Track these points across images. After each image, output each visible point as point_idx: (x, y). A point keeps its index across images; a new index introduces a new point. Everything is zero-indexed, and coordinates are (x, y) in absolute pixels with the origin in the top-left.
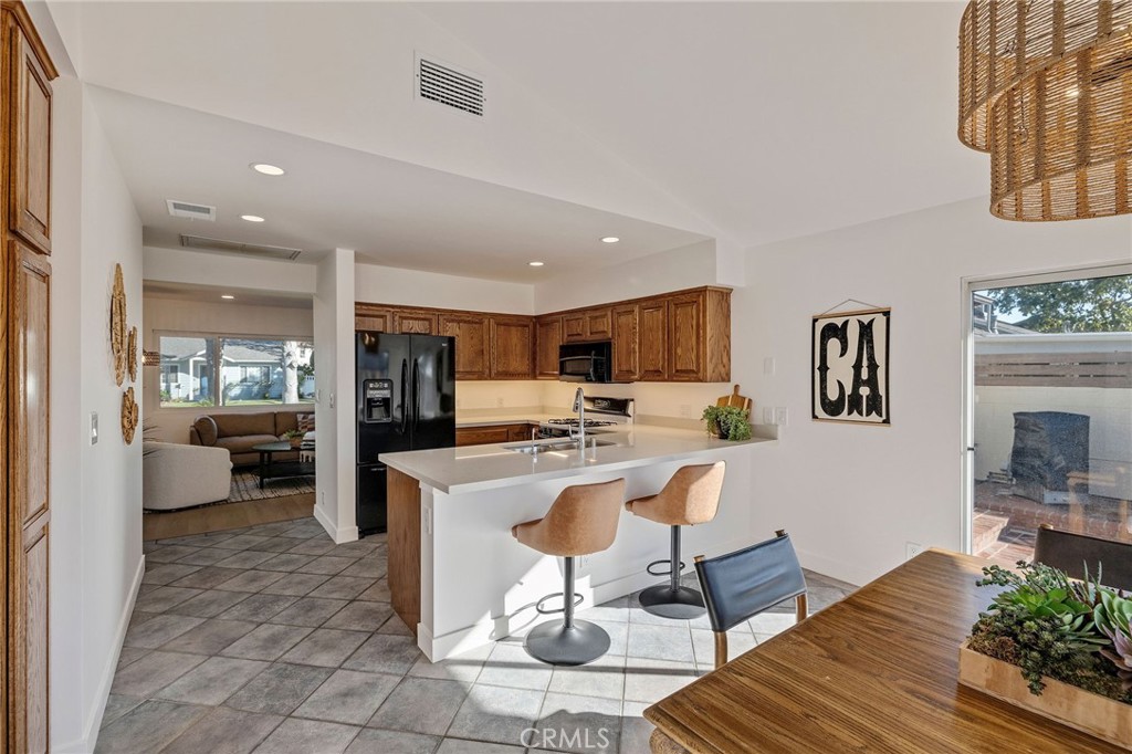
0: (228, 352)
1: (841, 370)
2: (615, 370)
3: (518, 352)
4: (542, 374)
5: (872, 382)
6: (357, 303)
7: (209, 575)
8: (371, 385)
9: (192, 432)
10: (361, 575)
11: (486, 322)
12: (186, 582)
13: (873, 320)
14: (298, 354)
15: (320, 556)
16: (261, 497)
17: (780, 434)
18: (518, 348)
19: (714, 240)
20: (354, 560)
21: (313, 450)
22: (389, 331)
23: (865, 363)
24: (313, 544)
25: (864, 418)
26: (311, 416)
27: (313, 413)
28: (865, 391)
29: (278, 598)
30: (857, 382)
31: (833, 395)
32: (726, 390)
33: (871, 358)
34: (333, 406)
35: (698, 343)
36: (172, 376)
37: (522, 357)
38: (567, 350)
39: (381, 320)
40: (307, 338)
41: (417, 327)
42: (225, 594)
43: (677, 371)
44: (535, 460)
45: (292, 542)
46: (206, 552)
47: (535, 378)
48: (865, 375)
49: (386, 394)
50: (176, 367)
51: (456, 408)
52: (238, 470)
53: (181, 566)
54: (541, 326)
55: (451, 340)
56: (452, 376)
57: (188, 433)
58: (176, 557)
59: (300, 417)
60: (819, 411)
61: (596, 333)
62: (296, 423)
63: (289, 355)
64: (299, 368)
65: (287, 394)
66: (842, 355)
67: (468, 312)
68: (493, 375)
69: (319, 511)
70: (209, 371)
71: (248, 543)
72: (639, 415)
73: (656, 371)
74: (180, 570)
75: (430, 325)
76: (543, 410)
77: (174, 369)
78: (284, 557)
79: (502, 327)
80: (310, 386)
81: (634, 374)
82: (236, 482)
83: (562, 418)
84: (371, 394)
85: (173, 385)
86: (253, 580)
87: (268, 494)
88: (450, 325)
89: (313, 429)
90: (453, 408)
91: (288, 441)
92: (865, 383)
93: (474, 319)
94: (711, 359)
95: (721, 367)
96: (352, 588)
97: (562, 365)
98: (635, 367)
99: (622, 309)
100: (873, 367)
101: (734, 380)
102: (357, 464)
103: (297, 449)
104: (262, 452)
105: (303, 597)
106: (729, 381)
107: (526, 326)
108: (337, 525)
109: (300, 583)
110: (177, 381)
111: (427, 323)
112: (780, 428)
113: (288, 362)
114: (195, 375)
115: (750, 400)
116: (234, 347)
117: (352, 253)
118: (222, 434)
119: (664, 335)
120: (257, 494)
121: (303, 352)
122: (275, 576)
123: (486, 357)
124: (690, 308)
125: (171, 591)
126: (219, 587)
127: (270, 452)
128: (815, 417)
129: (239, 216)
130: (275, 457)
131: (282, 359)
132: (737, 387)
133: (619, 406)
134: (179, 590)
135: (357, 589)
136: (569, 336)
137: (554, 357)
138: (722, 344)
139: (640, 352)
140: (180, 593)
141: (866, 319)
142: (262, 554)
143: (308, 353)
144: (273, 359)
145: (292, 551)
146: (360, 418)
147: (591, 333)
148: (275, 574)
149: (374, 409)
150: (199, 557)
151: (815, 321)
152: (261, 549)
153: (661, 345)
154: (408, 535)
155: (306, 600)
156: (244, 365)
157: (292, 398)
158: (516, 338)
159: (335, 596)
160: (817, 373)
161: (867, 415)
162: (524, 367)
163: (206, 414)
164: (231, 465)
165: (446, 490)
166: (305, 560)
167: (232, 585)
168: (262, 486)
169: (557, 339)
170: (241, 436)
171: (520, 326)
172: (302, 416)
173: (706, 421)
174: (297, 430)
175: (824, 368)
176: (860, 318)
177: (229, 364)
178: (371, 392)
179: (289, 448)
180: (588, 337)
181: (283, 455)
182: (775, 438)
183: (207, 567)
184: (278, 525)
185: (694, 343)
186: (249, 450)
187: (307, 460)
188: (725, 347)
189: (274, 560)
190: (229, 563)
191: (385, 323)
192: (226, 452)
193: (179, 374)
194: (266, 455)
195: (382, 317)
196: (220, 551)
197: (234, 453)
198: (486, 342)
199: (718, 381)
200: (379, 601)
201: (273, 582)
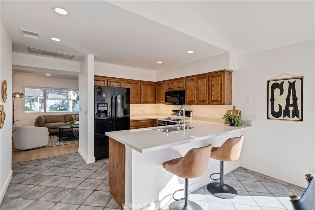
0: (50, 95)
1: (280, 100)
2: (187, 101)
3: (150, 94)
4: (158, 102)
5: (295, 105)
6: (95, 76)
7: (38, 178)
8: (100, 105)
9: (35, 121)
10: (97, 178)
11: (139, 83)
12: (28, 182)
13: (295, 81)
14: (72, 96)
15: (81, 169)
16: (59, 144)
17: (253, 124)
18: (150, 93)
19: (229, 52)
20: (94, 171)
21: (78, 128)
22: (106, 86)
23: (291, 97)
24: (78, 164)
25: (291, 119)
26: (77, 116)
27: (78, 115)
28: (291, 108)
29: (64, 189)
30: (288, 104)
31: (277, 109)
32: (230, 108)
33: (294, 96)
34: (86, 113)
35: (221, 91)
36: (32, 103)
37: (151, 96)
38: (168, 94)
39: (103, 82)
40: (76, 90)
41: (116, 85)
42: (43, 188)
43: (212, 101)
44: (168, 135)
45: (70, 163)
46: (37, 168)
47: (155, 103)
48: (291, 102)
49: (106, 108)
50: (34, 100)
51: (130, 113)
52: (51, 134)
53: (27, 174)
54: (158, 85)
55: (128, 90)
56: (128, 102)
57: (34, 121)
58: (25, 170)
59: (73, 116)
60: (270, 116)
61: (180, 87)
62: (72, 118)
63: (70, 96)
64: (73, 101)
65: (69, 109)
66: (280, 95)
67: (133, 80)
68: (142, 102)
69: (80, 151)
70: (44, 101)
71: (54, 163)
72: (194, 116)
73: (203, 101)
74: (26, 176)
75: (120, 84)
76: (158, 114)
77: (33, 101)
78: (67, 170)
79: (145, 86)
80: (77, 106)
81: (194, 102)
82: (51, 139)
83: (166, 117)
84: (100, 108)
85: (32, 106)
86: (55, 181)
87: (62, 143)
88: (127, 84)
89: (78, 120)
90: (129, 113)
91: (69, 125)
92: (291, 105)
93: (135, 82)
94: (226, 96)
95: (229, 99)
96: (94, 184)
97: (166, 99)
98: (195, 100)
99: (190, 79)
100: (295, 99)
101: (233, 104)
102: (95, 134)
103: (73, 128)
104: (60, 129)
105: (75, 189)
106: (231, 104)
107: (153, 85)
108: (87, 157)
109: (73, 182)
110: (34, 104)
111: (119, 83)
112: (253, 122)
113: (69, 98)
114: (40, 103)
115: (240, 112)
116: (52, 94)
117: (93, 56)
118: (46, 122)
119: (207, 88)
120: (58, 143)
121: (74, 96)
122: (64, 179)
123: (139, 96)
124: (217, 78)
125: (22, 186)
126: (41, 184)
127: (63, 129)
128: (268, 118)
129: (50, 38)
130: (64, 130)
131: (68, 98)
132: (234, 107)
133: (188, 114)
134: (25, 186)
135: (96, 184)
136: (168, 89)
137: (163, 96)
138: (229, 91)
139: (197, 94)
140: (25, 187)
141: (292, 81)
142: (59, 168)
143: (76, 96)
144: (65, 98)
145: (70, 167)
146: (96, 117)
147: (177, 88)
148: (63, 178)
149: (101, 114)
150: (34, 170)
151: (269, 82)
152: (58, 166)
153: (205, 92)
154: (119, 166)
155: (76, 190)
156: (55, 99)
157: (70, 110)
158: (149, 90)
159: (87, 188)
160: (270, 102)
161: (292, 118)
162: (152, 100)
163: (41, 115)
164: (49, 133)
165: (140, 151)
166: (75, 171)
167: (46, 183)
168: (60, 140)
169: (164, 90)
170: (53, 123)
171: (151, 85)
172: (74, 116)
173: (225, 119)
174: (72, 121)
175: (273, 100)
176: (289, 80)
177: (50, 99)
178: (101, 108)
179: (69, 127)
180: (176, 89)
181: (68, 130)
182: (251, 126)
183: (37, 174)
184: (66, 156)
185: (220, 91)
186: (55, 128)
187: (76, 131)
188: (230, 92)
189: (63, 171)
190: (47, 173)
191: (105, 83)
192: (47, 129)
193: (35, 102)
194: (61, 130)
195: (103, 81)
196: (42, 167)
197: (50, 128)
198: (139, 91)
199: (228, 105)
200: (105, 190)
201: (63, 182)
